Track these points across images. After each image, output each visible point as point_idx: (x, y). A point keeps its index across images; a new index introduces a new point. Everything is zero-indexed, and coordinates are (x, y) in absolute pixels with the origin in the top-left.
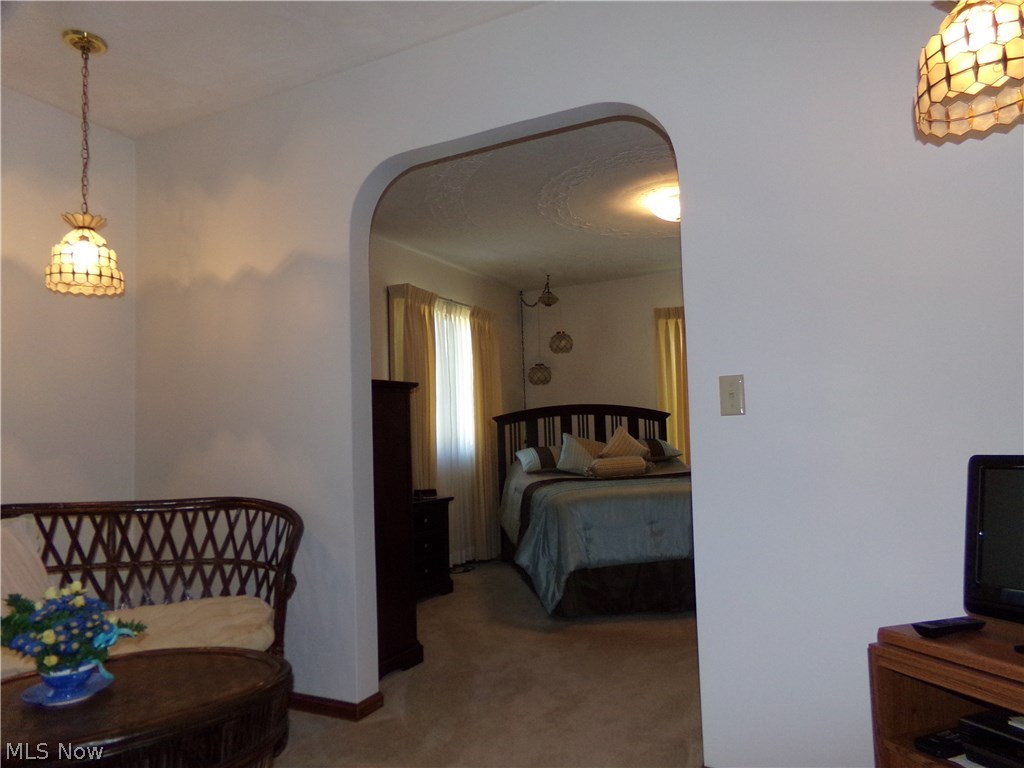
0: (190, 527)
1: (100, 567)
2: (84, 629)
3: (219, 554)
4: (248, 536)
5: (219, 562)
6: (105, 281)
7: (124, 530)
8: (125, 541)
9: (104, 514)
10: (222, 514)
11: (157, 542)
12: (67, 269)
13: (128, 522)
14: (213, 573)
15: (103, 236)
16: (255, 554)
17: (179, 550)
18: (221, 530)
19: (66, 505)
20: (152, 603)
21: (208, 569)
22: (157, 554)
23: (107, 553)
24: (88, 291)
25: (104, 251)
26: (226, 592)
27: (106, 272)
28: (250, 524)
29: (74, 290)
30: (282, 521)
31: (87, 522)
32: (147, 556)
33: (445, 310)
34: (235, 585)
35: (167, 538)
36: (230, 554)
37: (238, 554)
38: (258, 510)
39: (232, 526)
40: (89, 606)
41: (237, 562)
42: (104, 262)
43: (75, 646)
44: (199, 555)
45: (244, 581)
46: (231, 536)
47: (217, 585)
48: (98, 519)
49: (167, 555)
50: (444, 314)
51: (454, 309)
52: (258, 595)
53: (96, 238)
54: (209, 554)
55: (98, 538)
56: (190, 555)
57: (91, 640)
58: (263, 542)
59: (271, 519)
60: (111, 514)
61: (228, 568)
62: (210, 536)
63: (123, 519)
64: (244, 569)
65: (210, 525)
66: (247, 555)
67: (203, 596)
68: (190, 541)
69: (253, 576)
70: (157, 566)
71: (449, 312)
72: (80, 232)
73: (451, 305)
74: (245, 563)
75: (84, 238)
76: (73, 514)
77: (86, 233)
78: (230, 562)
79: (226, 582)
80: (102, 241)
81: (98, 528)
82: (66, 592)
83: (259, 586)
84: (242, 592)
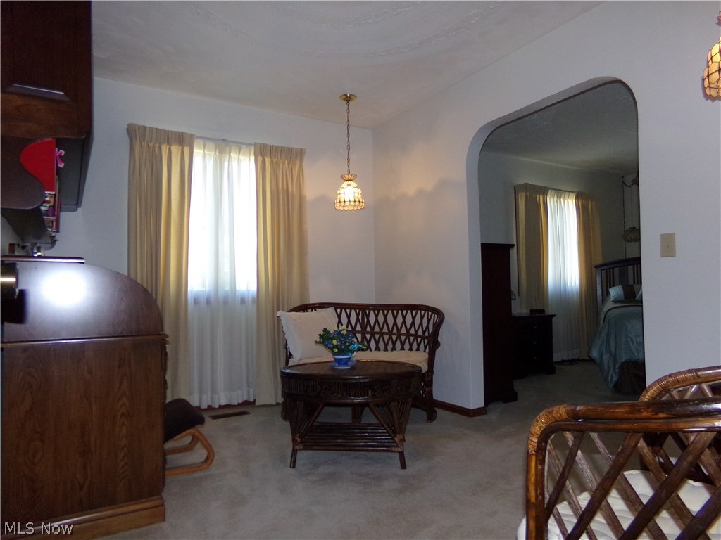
0: (395, 317)
1: (359, 332)
2: (346, 342)
3: (408, 331)
4: (421, 324)
5: (408, 335)
6: (357, 203)
7: (368, 316)
8: (368, 322)
9: (360, 309)
10: (409, 312)
11: (381, 323)
12: (342, 200)
13: (369, 313)
14: (405, 340)
15: (356, 183)
16: (424, 332)
17: (391, 328)
18: (409, 320)
19: (346, 304)
20: (379, 350)
21: (403, 338)
22: (381, 329)
23: (361, 326)
24: (351, 208)
25: (356, 190)
26: (411, 349)
27: (357, 200)
28: (422, 318)
29: (346, 208)
30: (436, 316)
31: (353, 311)
32: (377, 329)
33: (556, 196)
34: (415, 346)
35: (385, 322)
36: (412, 332)
37: (416, 332)
38: (425, 311)
39: (414, 318)
40: (347, 335)
41: (416, 336)
42: (356, 195)
43: (343, 347)
44: (399, 331)
45: (419, 345)
46: (413, 323)
47: (407, 346)
48: (358, 311)
49: (385, 330)
50: (555, 199)
51: (563, 195)
52: (425, 351)
53: (353, 184)
54: (403, 331)
55: (358, 319)
56: (395, 331)
57: (348, 346)
58: (427, 327)
59: (432, 315)
60: (363, 309)
61: (412, 338)
62: (404, 322)
63: (367, 312)
64: (419, 339)
65: (404, 317)
66: (420, 333)
67: (401, 350)
68: (395, 324)
69: (423, 342)
70: (381, 334)
71: (559, 197)
72: (347, 183)
73: (560, 193)
74: (419, 336)
75: (349, 185)
76: (348, 308)
77: (349, 182)
78: (413, 335)
79: (411, 345)
80: (355, 185)
81: (358, 315)
82: (340, 328)
83: (425, 347)
84: (418, 349)
